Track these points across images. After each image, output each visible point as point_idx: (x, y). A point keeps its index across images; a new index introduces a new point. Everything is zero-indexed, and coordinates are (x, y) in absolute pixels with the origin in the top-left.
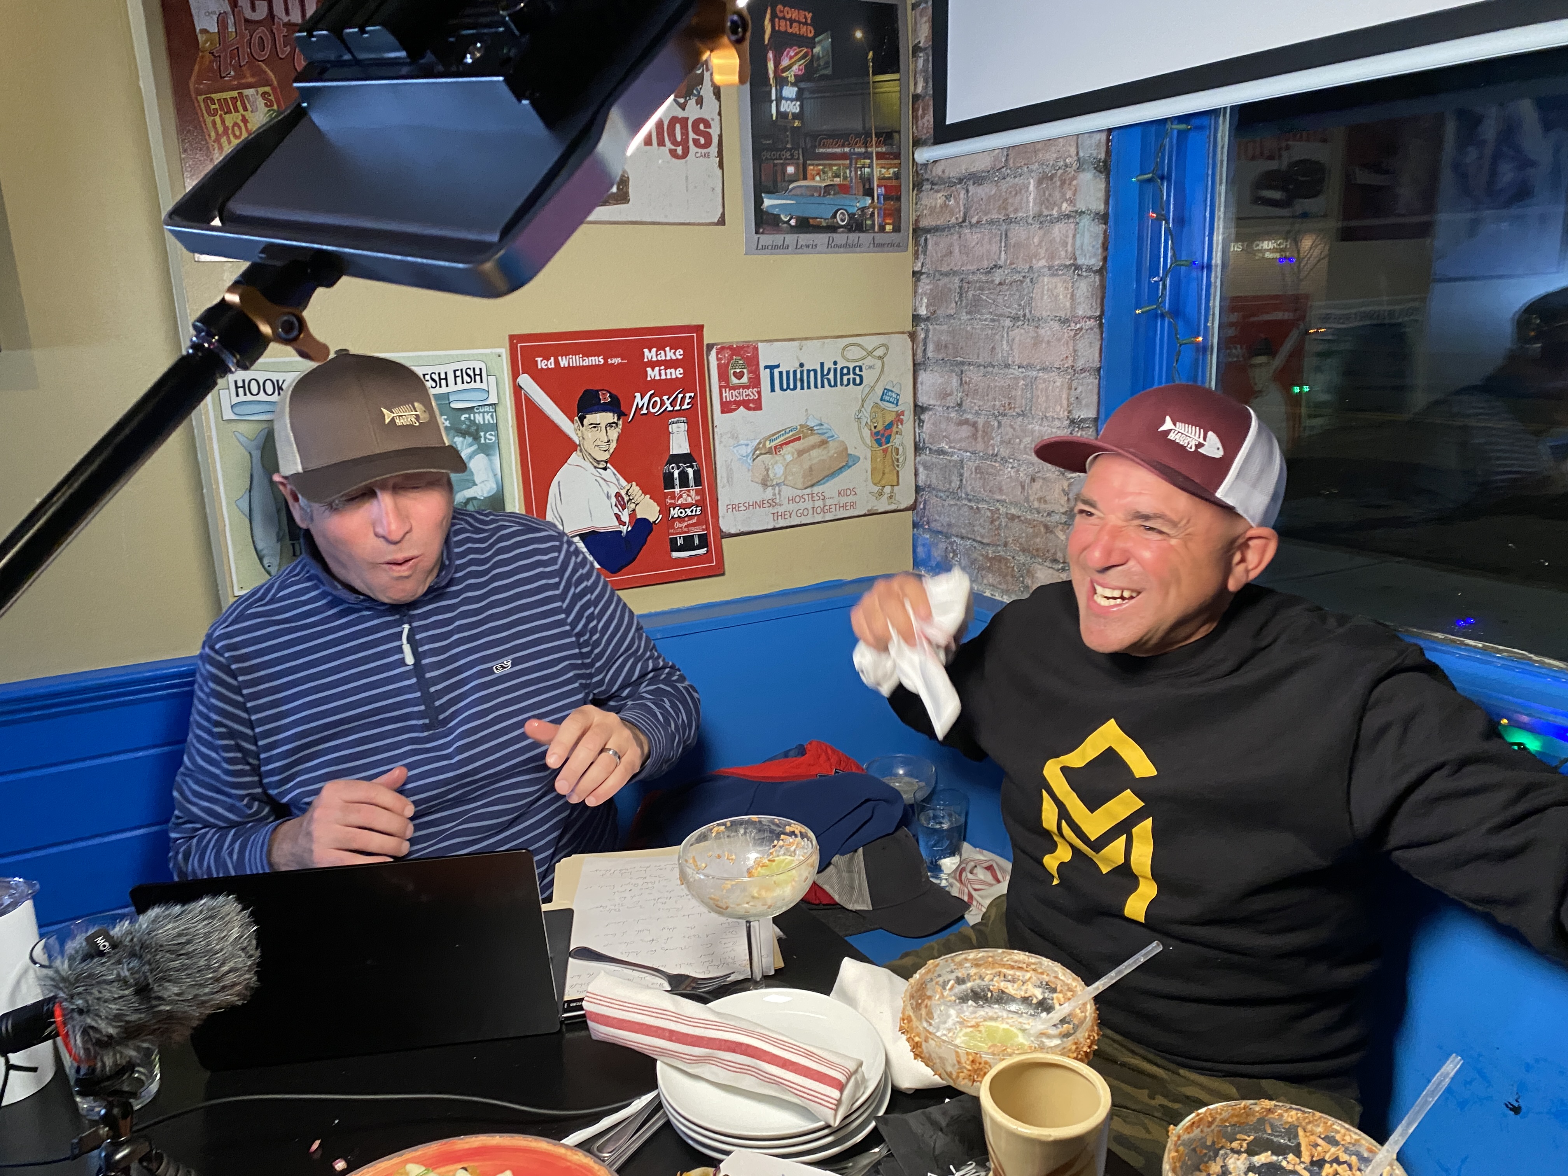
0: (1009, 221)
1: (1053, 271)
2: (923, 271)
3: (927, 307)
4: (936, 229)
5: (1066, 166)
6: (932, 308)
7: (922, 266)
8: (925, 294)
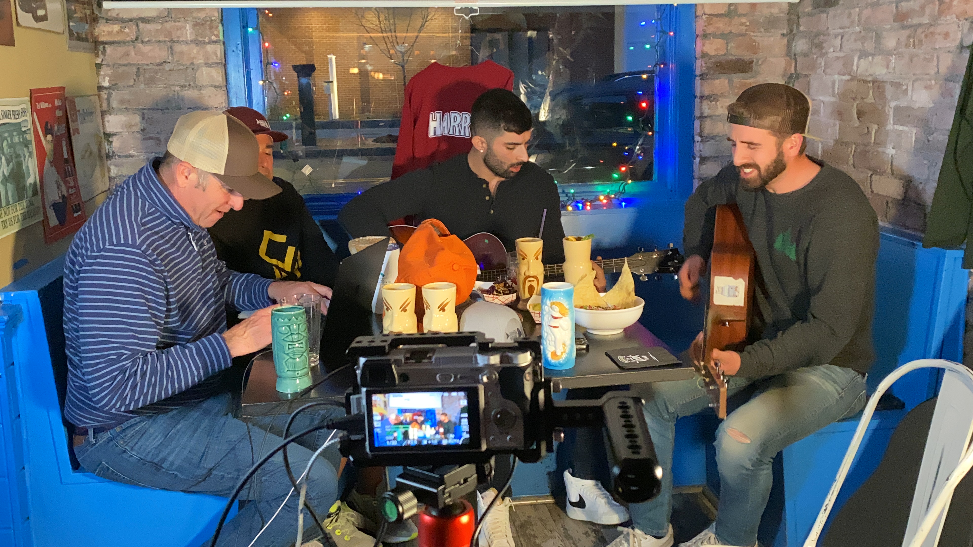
0: (172, 41)
1: (208, 65)
2: (103, 63)
3: (110, 81)
4: (111, 43)
5: (212, 20)
6: (113, 83)
7: (102, 60)
8: (108, 75)
